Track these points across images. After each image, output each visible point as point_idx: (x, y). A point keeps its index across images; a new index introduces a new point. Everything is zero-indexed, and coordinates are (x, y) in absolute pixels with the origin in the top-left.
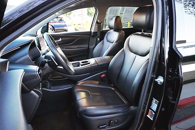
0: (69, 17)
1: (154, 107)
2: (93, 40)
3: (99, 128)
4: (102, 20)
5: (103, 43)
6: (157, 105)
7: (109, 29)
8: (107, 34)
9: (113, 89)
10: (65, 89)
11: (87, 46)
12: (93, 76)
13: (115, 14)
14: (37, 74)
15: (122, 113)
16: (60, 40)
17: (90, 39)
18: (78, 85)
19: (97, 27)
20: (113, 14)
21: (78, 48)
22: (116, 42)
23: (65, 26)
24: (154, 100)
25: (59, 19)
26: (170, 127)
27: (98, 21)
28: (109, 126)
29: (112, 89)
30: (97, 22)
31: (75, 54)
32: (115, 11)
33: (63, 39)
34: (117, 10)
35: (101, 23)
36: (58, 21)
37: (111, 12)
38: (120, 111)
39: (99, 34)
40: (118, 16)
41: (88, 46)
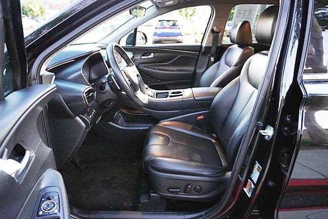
0: (190, 21)
1: (255, 176)
2: (203, 60)
3: (168, 191)
4: (221, 27)
5: (219, 66)
6: (259, 174)
7: (231, 43)
8: (227, 51)
9: (213, 141)
10: (141, 128)
11: (192, 69)
12: (184, 116)
13: (246, 17)
14: (84, 96)
15: (209, 177)
16: (152, 55)
17: (198, 58)
18: (160, 125)
19: (212, 38)
20: (243, 17)
21: (177, 70)
22: (236, 65)
23: (180, 34)
24: (257, 165)
25: (171, 23)
26: (277, 215)
27: (214, 29)
28: (184, 193)
29: (211, 141)
30: (212, 31)
31: (172, 80)
32: (248, 12)
33: (157, 55)
34: (251, 11)
35: (219, 33)
36: (168, 26)
37: (239, 13)
38: (205, 173)
39: (213, 50)
40: (247, 22)
41: (194, 68)
